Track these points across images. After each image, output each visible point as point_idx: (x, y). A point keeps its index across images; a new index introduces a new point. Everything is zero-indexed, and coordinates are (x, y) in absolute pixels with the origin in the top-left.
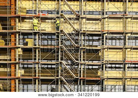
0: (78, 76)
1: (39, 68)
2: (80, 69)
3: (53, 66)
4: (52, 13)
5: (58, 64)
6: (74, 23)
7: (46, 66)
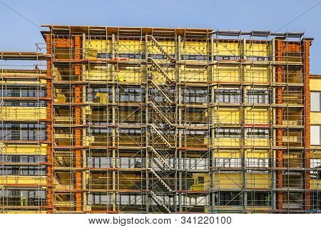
0: (174, 145)
1: (116, 134)
2: (178, 135)
3: (138, 132)
4: (134, 58)
5: (145, 128)
6: (167, 72)
7: (127, 131)
